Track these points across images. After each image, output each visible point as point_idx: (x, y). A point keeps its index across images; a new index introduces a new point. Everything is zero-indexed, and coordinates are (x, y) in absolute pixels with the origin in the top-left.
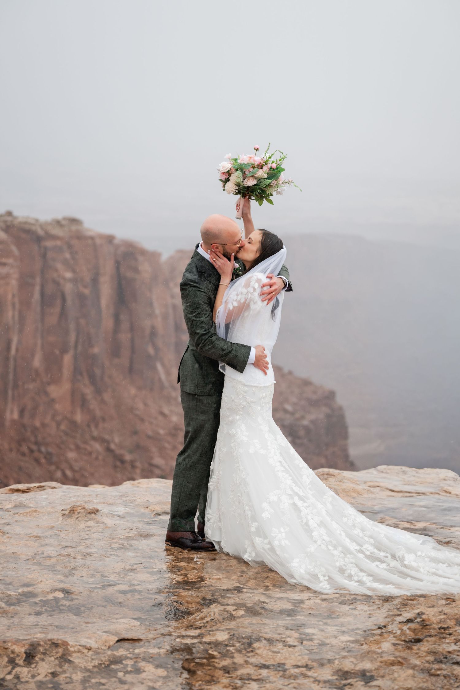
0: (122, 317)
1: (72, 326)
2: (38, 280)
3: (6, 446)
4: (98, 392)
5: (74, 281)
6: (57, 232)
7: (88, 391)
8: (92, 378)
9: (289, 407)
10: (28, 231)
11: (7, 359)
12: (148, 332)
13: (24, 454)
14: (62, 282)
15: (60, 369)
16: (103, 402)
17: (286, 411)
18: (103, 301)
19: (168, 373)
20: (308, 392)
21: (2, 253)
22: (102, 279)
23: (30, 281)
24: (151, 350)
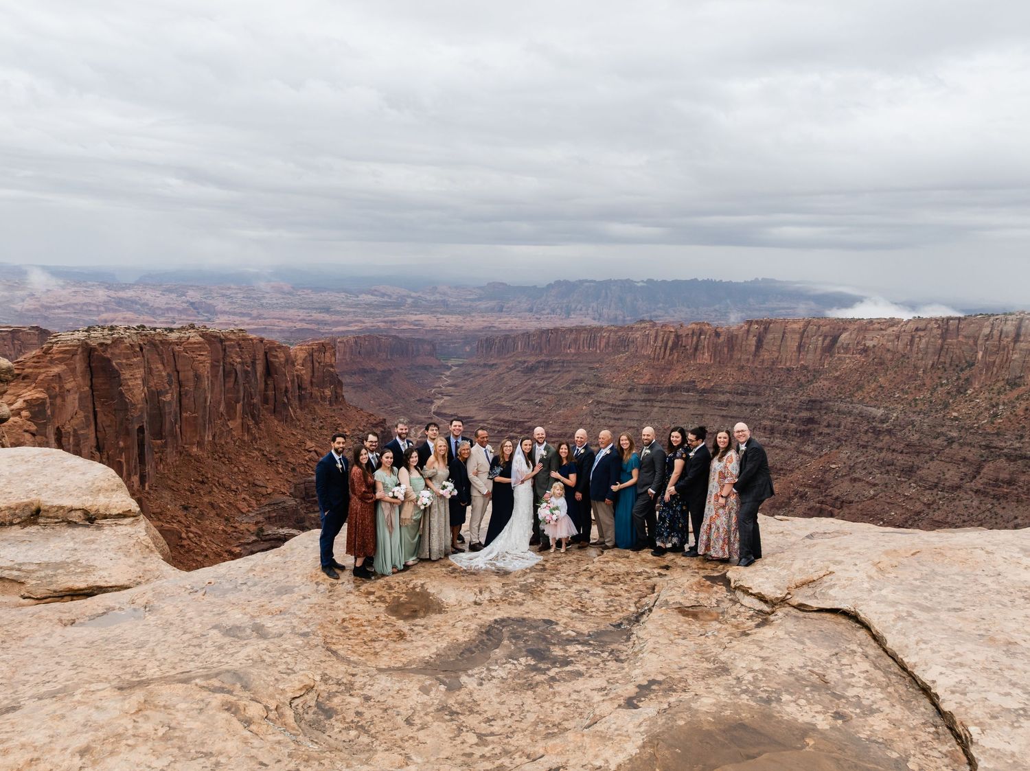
0: (269, 382)
1: (241, 388)
2: (221, 363)
3: (206, 456)
4: (257, 423)
5: (242, 363)
6: (232, 336)
7: (251, 423)
8: (253, 417)
9: (361, 428)
10: (216, 337)
11: (205, 407)
12: (283, 390)
13: (216, 459)
14: (235, 364)
15: (235, 412)
16: (260, 429)
17: (360, 430)
18: (258, 374)
19: (295, 412)
20: (372, 420)
21: (200, 349)
22: (257, 362)
23: (217, 364)
24: (286, 401)
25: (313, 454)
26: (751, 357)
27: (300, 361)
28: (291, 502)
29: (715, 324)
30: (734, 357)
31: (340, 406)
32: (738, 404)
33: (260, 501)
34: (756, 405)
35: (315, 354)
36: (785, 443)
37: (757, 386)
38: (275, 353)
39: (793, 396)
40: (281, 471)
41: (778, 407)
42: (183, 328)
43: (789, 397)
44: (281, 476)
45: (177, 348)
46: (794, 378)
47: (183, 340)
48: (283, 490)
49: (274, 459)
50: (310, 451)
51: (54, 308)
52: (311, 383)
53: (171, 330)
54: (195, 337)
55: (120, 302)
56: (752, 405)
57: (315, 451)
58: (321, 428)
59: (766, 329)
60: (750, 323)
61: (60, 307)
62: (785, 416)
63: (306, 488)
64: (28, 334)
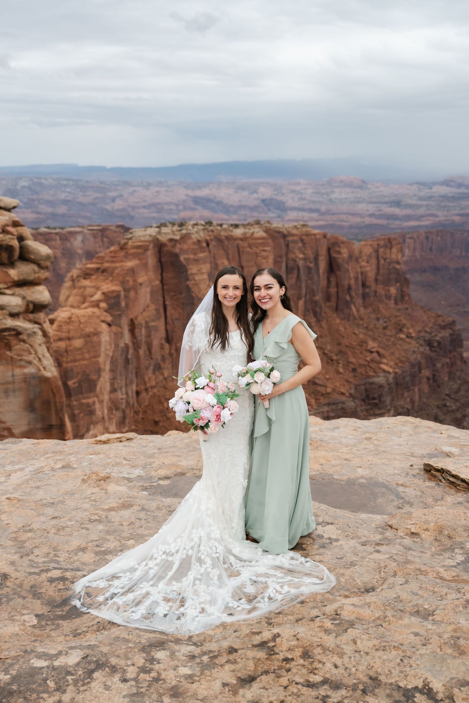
0: (332, 279)
1: (304, 285)
2: (284, 259)
4: (318, 321)
5: (305, 259)
6: (295, 232)
7: (313, 320)
8: (315, 314)
9: (428, 330)
10: (279, 232)
12: (346, 287)
14: (298, 260)
16: (321, 327)
17: (426, 332)
18: (321, 271)
19: (358, 311)
20: (440, 321)
21: (264, 244)
22: (320, 258)
23: (279, 259)
24: (348, 298)
25: (375, 355)
27: (365, 258)
28: (350, 404)
31: (406, 306)
33: (318, 399)
35: (381, 250)
38: (338, 249)
40: (341, 370)
42: (249, 224)
44: (341, 376)
45: (240, 243)
47: (248, 235)
48: (342, 390)
49: (335, 358)
50: (372, 352)
51: (139, 208)
52: (376, 280)
53: (236, 226)
54: (259, 232)
55: (197, 200)
57: (378, 353)
58: (385, 328)
61: (144, 207)
63: (366, 390)
64: (115, 232)
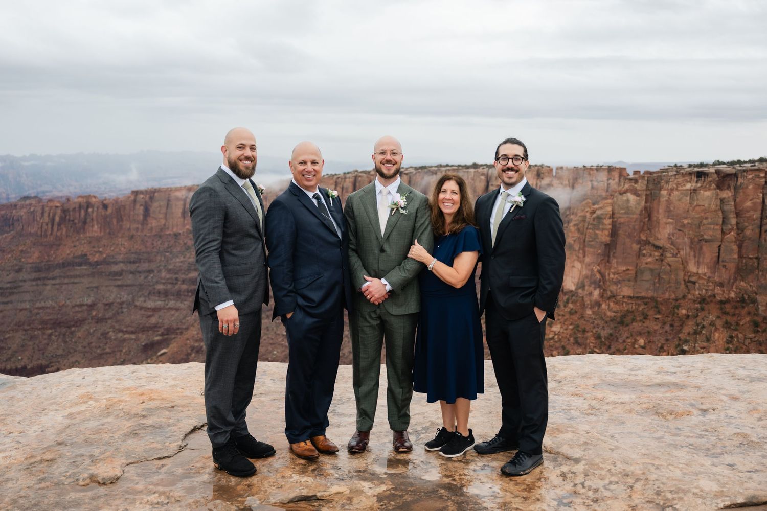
26: (140, 226)
29: (101, 197)
30: (124, 227)
32: (132, 273)
34: (150, 271)
36: (179, 304)
37: (148, 253)
39: (182, 259)
41: (169, 271)
43: (178, 260)
46: (181, 242)
56: (144, 272)
59: (151, 198)
60: (136, 193)
62: (177, 279)
